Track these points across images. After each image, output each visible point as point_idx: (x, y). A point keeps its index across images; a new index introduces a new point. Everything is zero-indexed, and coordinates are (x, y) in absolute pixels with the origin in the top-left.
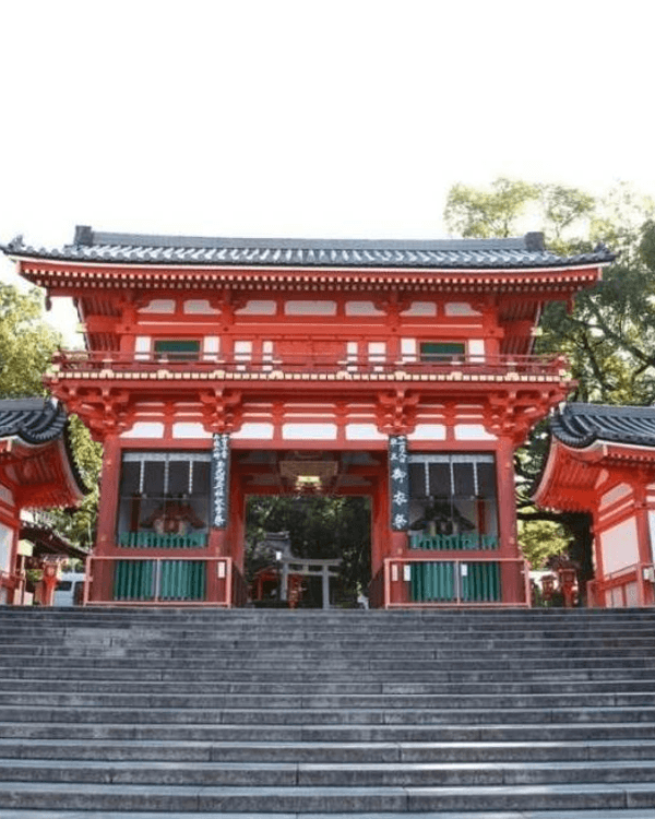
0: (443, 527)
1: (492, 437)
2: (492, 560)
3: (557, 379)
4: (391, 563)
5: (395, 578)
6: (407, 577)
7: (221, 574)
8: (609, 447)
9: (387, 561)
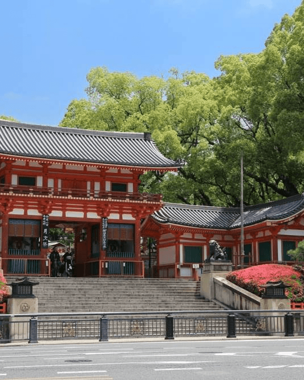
0: (113, 248)
1: (134, 219)
2: (130, 261)
3: (159, 203)
4: (102, 262)
5: (103, 267)
6: (107, 267)
7: (47, 265)
8: (172, 225)
9: (100, 261)
